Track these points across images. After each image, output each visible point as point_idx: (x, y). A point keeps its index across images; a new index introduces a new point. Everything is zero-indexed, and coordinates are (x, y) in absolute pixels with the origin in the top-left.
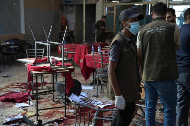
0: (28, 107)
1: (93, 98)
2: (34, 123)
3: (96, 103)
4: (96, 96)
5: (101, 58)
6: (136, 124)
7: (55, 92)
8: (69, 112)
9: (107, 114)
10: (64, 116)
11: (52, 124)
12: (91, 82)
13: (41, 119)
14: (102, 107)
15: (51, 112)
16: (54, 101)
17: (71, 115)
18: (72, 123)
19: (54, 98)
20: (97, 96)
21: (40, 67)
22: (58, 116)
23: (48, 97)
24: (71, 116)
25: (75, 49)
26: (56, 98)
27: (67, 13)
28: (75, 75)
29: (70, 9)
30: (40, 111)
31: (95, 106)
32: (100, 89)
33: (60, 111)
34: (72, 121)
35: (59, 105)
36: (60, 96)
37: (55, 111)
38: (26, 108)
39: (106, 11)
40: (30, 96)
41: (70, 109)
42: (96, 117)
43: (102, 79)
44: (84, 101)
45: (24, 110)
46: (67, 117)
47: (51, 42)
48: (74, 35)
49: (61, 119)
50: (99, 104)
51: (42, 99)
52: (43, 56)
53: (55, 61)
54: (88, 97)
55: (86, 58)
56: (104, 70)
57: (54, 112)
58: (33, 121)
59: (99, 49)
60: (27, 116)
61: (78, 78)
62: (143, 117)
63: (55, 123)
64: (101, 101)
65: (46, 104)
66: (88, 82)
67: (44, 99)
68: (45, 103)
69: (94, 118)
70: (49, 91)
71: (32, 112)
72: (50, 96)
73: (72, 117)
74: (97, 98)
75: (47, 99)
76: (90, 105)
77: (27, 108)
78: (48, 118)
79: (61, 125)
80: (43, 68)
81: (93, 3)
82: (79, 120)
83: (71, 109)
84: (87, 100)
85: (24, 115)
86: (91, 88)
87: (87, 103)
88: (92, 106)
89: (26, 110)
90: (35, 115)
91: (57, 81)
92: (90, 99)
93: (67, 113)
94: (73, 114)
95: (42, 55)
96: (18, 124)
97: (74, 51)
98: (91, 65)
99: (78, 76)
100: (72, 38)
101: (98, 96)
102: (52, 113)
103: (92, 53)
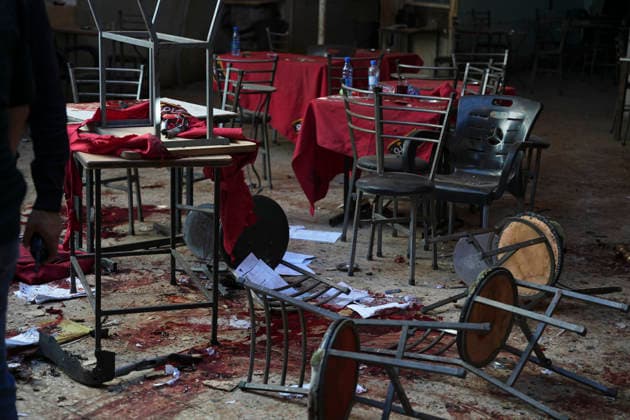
0: (65, 302)
1: (337, 278)
2: (85, 363)
3: (343, 296)
4: (346, 270)
5: (376, 112)
6: (498, 387)
7: (185, 248)
8: (231, 329)
9: (383, 343)
10: (208, 341)
11: (156, 370)
12: (333, 215)
13: (113, 350)
14: (366, 312)
15: (156, 323)
16: (174, 282)
17: (238, 341)
18: (238, 370)
19: (174, 269)
20: (353, 271)
21: (112, 137)
22: (182, 344)
23: (153, 264)
24: (236, 344)
25: (274, 72)
26: (183, 273)
28: (273, 182)
30: (114, 319)
31: (339, 310)
32: (367, 240)
33: (193, 321)
34: (236, 365)
35: (192, 297)
36: (201, 261)
37: (175, 321)
38: (56, 306)
40: (78, 258)
41: (234, 317)
42: (326, 347)
43: (376, 201)
44: (297, 285)
45: (51, 311)
46: (221, 346)
47: (160, 36)
48: (283, 17)
49: (194, 355)
50: (358, 301)
51: (128, 271)
52: (138, 96)
53: (177, 116)
54: (313, 273)
55: (316, 110)
56: (386, 165)
57: (170, 326)
58: (79, 357)
59: (373, 75)
60: (57, 338)
61: (284, 195)
62: (529, 358)
63: (169, 368)
64: (367, 289)
65: (142, 294)
66: (324, 212)
67: (136, 272)
68: (137, 290)
69: (320, 350)
70: (157, 243)
71: (82, 321)
72: (160, 263)
73: (239, 349)
74: (353, 278)
75: (146, 273)
76: (322, 305)
77: (64, 306)
78: (143, 349)
79: (191, 376)
80: (126, 143)
82: (264, 361)
83: (239, 318)
84: (308, 284)
85: (45, 331)
86: (332, 236)
87: (306, 295)
88: (329, 308)
89: (59, 312)
90: (91, 334)
91: (190, 202)
92: (322, 278)
93: (223, 332)
94: (246, 335)
95: (136, 93)
96: (16, 365)
97: (272, 84)
98: (335, 142)
99: (285, 186)
100: (271, 30)
101: (357, 269)
102: (162, 327)
103: (341, 91)
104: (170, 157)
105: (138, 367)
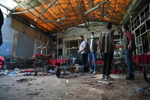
11: (41, 75)
27: (52, 53)
29: (53, 51)
39: (66, 51)
42: (57, 67)
81: (61, 48)
104: (43, 56)
105: (39, 75)
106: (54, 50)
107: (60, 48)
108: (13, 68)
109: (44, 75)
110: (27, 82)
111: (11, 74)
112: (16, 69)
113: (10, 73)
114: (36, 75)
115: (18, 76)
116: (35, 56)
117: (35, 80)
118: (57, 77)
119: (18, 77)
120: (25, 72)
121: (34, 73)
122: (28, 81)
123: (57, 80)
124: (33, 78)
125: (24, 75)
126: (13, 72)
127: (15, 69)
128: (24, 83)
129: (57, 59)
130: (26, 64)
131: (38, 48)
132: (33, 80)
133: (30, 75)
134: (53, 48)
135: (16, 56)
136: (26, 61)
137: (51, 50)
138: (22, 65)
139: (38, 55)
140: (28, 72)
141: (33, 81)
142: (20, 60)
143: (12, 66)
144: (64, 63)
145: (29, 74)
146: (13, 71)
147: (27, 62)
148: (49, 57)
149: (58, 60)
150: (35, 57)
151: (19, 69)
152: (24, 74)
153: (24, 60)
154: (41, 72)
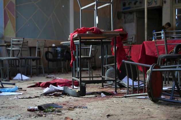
8: (121, 92)
16: (103, 87)
27: (125, 23)
29: (130, 17)
35: (109, 89)
39: (176, 14)
42: (151, 69)
51: (89, 86)
63: (102, 94)
69: (149, 70)
75: (95, 86)
81: (158, 5)
83: (123, 90)
104: (101, 33)
105: (92, 93)
106: (131, 13)
107: (154, 5)
108: (9, 73)
109: (108, 94)
110: (59, 113)
111: (8, 91)
112: (19, 76)
113: (3, 87)
114: (82, 93)
115: (30, 98)
116: (76, 35)
117: (81, 109)
118: (153, 100)
119: (29, 100)
120: (47, 85)
121: (75, 87)
122: (63, 112)
123: (151, 110)
124: (76, 104)
125: (46, 94)
126: (14, 86)
127: (15, 76)
128: (50, 116)
129: (144, 42)
130: (46, 61)
131: (82, 8)
132: (75, 107)
133: (64, 93)
134: (129, 8)
135: (17, 36)
136: (47, 53)
137: (123, 15)
138: (34, 63)
139: (84, 31)
140: (55, 84)
141: (77, 110)
142: (28, 49)
143: (8, 68)
144: (173, 54)
145: (60, 91)
146: (11, 82)
147: (50, 56)
148: (121, 35)
149: (149, 47)
150: (76, 39)
151: (26, 75)
152: (46, 90)
153: (42, 50)
154: (96, 84)
